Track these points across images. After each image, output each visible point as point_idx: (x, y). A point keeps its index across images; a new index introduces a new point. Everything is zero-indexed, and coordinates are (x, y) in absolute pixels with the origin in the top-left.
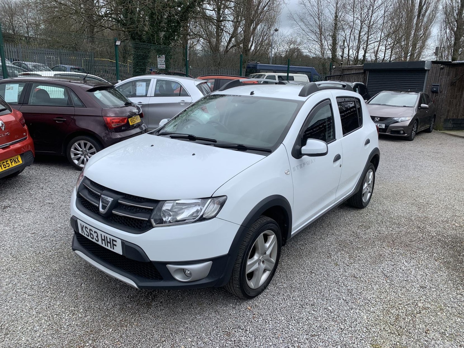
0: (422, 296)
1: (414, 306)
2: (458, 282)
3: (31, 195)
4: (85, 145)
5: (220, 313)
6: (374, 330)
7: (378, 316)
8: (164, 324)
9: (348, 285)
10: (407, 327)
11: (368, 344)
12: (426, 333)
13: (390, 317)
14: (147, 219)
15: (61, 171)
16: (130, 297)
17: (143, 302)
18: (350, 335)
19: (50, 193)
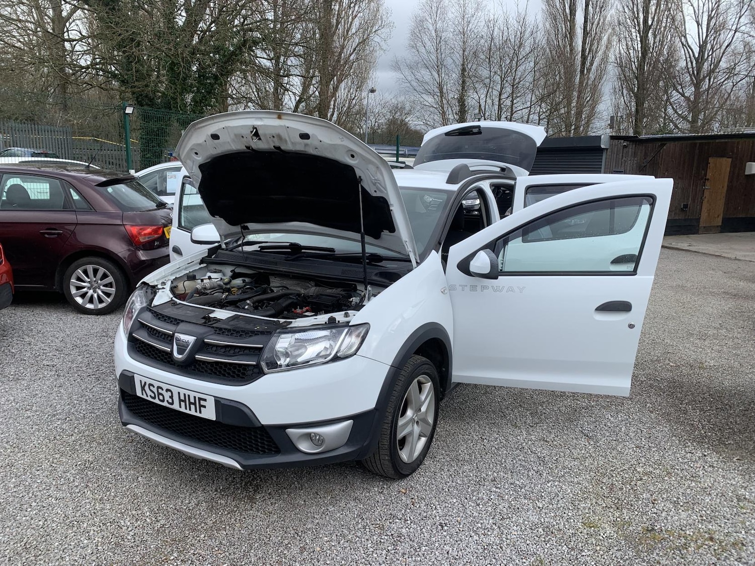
0: (641, 458)
1: (632, 471)
2: (685, 437)
3: (13, 355)
4: (95, 271)
5: (363, 501)
6: (584, 505)
7: (585, 488)
8: (283, 522)
9: (537, 452)
10: (627, 499)
11: (578, 523)
12: (653, 503)
13: (602, 488)
14: (255, 363)
15: (55, 316)
16: (219, 490)
17: (241, 496)
18: (553, 515)
19: (45, 350)
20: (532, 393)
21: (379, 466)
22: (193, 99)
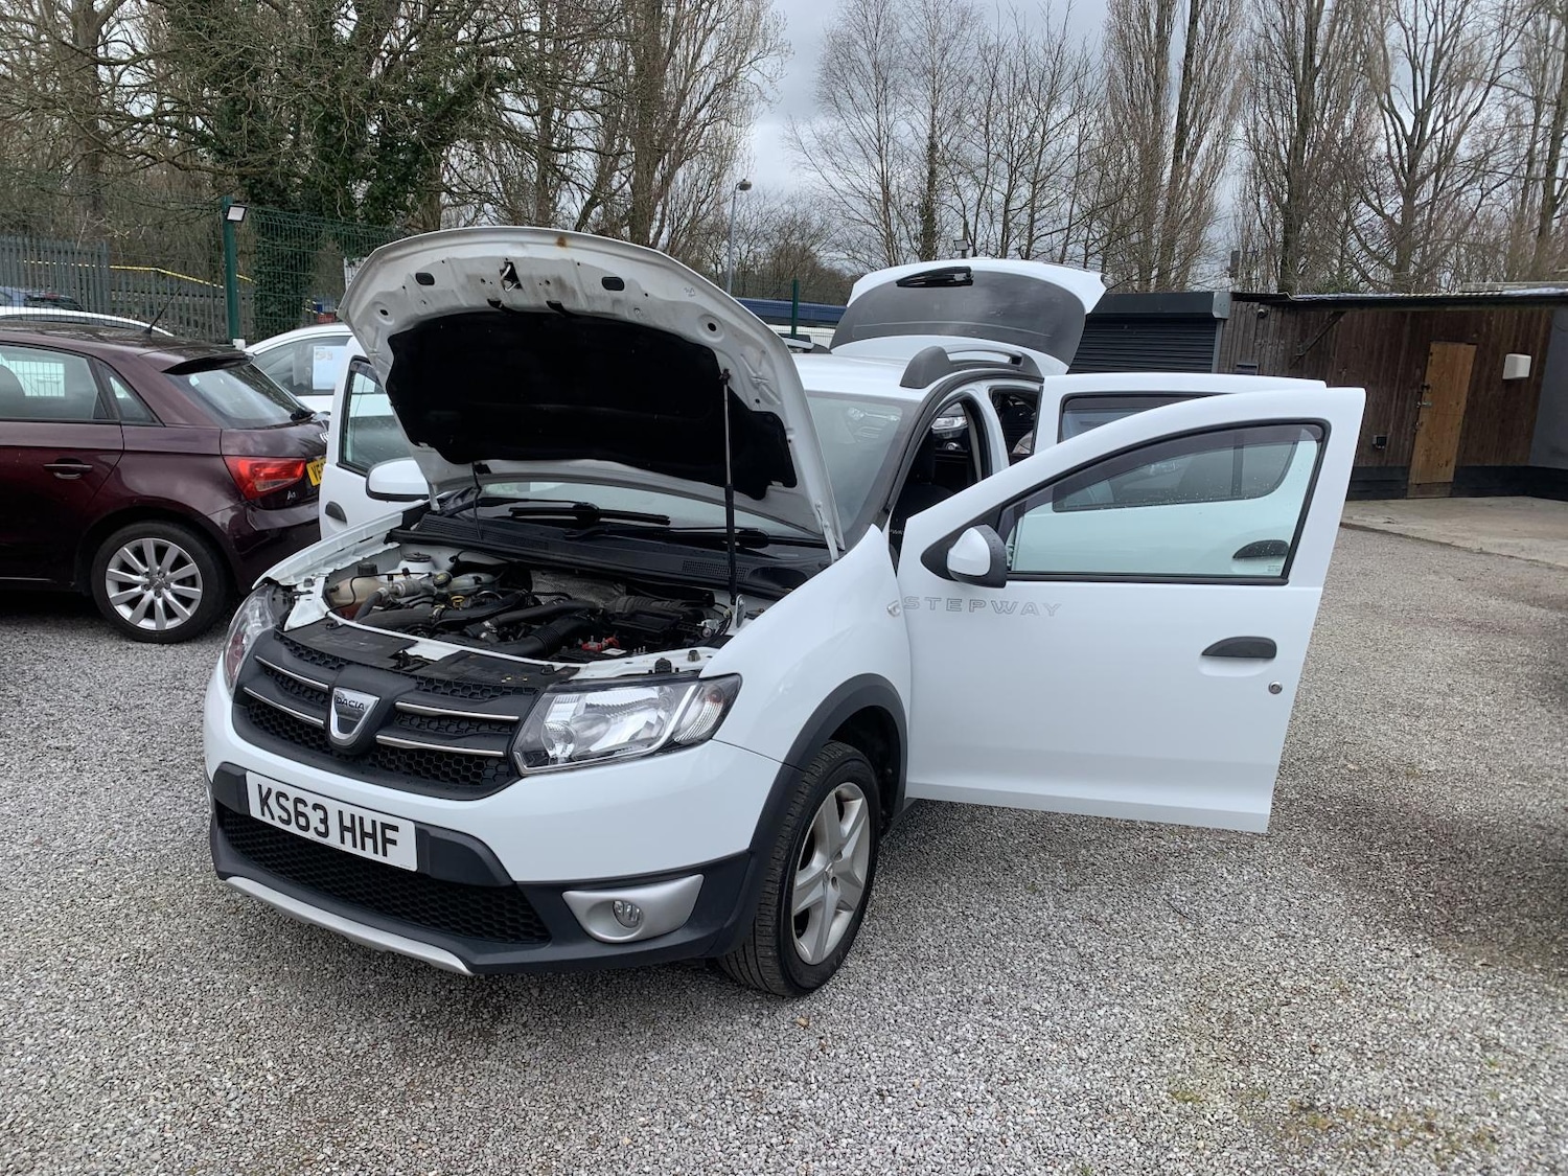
0: (1288, 960)
1: (1269, 986)
2: (1377, 917)
4: (161, 552)
5: (719, 1042)
6: (1172, 1055)
7: (1176, 1020)
8: (552, 1085)
9: (1076, 944)
10: (1259, 1043)
11: (1161, 1093)
12: (1313, 1053)
13: (1208, 1020)
14: (501, 753)
15: (71, 643)
16: (419, 1016)
17: (466, 1029)
18: (1108, 1074)
19: (52, 715)
20: (1068, 823)
21: (754, 970)
22: (369, 195)
